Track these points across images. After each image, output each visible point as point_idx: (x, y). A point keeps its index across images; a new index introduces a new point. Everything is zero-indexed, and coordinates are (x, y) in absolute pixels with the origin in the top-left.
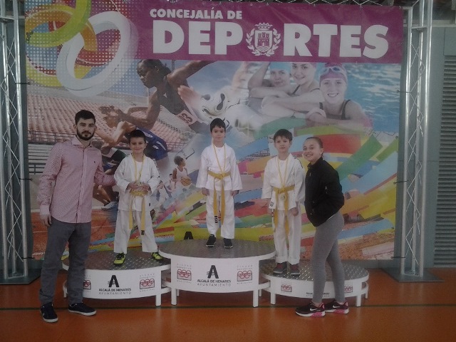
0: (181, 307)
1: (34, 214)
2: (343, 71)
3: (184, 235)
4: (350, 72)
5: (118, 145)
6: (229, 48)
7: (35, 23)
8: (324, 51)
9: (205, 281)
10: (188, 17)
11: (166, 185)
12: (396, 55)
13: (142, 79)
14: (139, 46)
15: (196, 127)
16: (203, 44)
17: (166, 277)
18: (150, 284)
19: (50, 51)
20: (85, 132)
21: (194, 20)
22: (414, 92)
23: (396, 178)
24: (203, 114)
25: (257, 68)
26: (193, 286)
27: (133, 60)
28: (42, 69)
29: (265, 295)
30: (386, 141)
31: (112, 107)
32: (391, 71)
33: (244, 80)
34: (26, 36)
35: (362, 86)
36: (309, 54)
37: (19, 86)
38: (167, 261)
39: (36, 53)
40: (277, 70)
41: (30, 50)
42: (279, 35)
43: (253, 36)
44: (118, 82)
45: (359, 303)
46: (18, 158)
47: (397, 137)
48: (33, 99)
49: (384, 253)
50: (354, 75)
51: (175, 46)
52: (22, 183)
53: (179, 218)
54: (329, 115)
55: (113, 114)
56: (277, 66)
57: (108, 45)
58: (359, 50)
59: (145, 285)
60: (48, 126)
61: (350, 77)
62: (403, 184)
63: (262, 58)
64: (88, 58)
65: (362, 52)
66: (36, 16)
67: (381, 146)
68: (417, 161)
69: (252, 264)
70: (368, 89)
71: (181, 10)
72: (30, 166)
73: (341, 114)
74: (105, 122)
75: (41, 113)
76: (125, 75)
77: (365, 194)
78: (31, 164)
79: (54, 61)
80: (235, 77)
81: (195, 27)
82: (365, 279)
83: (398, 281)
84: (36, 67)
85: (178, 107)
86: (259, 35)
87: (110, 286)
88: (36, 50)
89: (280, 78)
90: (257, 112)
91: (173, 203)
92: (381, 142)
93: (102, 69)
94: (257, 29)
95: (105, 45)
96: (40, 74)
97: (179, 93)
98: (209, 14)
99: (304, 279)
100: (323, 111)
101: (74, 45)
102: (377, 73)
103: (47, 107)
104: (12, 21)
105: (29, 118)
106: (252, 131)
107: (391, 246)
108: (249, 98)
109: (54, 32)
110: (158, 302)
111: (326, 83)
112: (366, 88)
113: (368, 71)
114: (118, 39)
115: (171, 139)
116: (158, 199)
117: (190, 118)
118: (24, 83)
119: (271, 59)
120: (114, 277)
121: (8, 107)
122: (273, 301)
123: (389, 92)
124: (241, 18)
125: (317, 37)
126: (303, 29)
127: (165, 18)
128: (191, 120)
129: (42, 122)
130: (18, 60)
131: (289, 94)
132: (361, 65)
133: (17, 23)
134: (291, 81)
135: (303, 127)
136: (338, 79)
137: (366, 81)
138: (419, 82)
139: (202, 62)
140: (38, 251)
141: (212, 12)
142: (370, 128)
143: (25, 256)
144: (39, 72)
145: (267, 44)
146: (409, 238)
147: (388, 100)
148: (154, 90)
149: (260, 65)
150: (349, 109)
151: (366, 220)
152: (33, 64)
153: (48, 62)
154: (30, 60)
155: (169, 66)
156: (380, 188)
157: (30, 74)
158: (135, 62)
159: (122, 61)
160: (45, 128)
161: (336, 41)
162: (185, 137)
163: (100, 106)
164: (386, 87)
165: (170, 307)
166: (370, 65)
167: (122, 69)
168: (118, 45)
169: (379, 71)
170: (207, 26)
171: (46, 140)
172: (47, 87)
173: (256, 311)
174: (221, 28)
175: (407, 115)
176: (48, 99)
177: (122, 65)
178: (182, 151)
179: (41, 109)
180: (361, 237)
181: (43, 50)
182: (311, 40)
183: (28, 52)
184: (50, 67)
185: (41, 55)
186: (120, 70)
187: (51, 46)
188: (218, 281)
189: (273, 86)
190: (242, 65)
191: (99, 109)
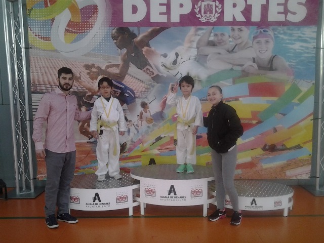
0: (148, 217)
2: (270, 32)
3: (148, 162)
4: (276, 33)
5: (99, 94)
6: (182, 16)
7: (34, 2)
8: (256, 16)
9: (166, 197)
11: (135, 124)
13: (115, 43)
14: (113, 17)
15: (157, 78)
16: (161, 14)
17: (136, 194)
18: (124, 199)
19: (45, 23)
20: (66, 84)
23: (312, 116)
24: (162, 69)
26: (156, 201)
27: (108, 28)
28: (40, 37)
29: (212, 208)
30: (305, 86)
31: (93, 65)
32: (309, 32)
33: (193, 41)
34: (28, 11)
36: (244, 20)
37: (23, 50)
38: (137, 182)
40: (219, 33)
41: (30, 20)
42: (221, 5)
43: (200, 7)
44: (97, 45)
45: (286, 214)
46: (25, 105)
47: (313, 84)
48: (34, 60)
49: (302, 173)
50: (279, 35)
51: (140, 16)
52: (28, 123)
53: (144, 148)
54: (260, 67)
55: (94, 70)
56: (219, 30)
57: (89, 17)
58: (284, 15)
59: (120, 200)
60: (46, 79)
61: (276, 37)
62: (318, 121)
63: (208, 24)
64: (74, 27)
65: (286, 17)
67: (300, 91)
69: (202, 184)
70: (291, 46)
72: (33, 110)
73: (269, 66)
74: (88, 76)
75: (41, 70)
76: (102, 40)
77: (289, 128)
78: (34, 109)
79: (48, 30)
80: (187, 39)
82: (291, 195)
83: (314, 196)
84: (36, 35)
85: (143, 64)
86: (205, 5)
87: (94, 201)
88: (35, 22)
89: (221, 39)
90: (204, 66)
91: (140, 137)
92: (301, 88)
93: (85, 35)
94: (203, 1)
95: (87, 17)
97: (144, 53)
99: (243, 196)
100: (255, 64)
101: (64, 18)
102: (297, 33)
103: (44, 65)
104: (17, 1)
105: (31, 74)
107: (308, 168)
108: (197, 55)
109: (48, 8)
110: (131, 213)
111: (258, 42)
113: (291, 32)
114: (97, 12)
115: (138, 88)
116: (129, 135)
117: (152, 72)
118: (27, 48)
119: (214, 24)
120: (97, 194)
121: (16, 67)
123: (307, 48)
128: (153, 74)
130: (22, 30)
131: (228, 51)
132: (285, 28)
133: (20, 2)
134: (230, 41)
135: (240, 77)
137: (289, 40)
139: (161, 28)
140: (41, 174)
142: (292, 77)
144: (38, 39)
145: (211, 12)
146: (323, 161)
147: (306, 55)
148: (125, 51)
149: (206, 29)
152: (33, 33)
153: (45, 32)
154: (31, 30)
155: (136, 32)
156: (302, 124)
157: (31, 41)
158: (109, 29)
159: (100, 28)
160: (44, 81)
161: (265, 9)
162: (149, 87)
164: (305, 45)
165: (140, 217)
166: (292, 27)
167: (99, 35)
168: (97, 17)
169: (299, 32)
171: (45, 91)
172: (44, 50)
173: (205, 220)
175: (321, 67)
176: (45, 59)
177: (100, 32)
178: (146, 97)
179: (40, 68)
180: (285, 162)
181: (40, 22)
182: (245, 9)
183: (29, 24)
184: (46, 35)
185: (39, 26)
186: (98, 36)
187: (46, 19)
188: (176, 197)
189: (216, 46)
190: (192, 30)
191: (84, 66)
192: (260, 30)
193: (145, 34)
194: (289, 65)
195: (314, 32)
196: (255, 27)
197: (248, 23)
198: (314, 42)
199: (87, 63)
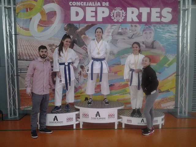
0: (84, 129)
1: (21, 90)
2: (152, 28)
3: (84, 99)
4: (155, 28)
6: (103, 18)
7: (20, 9)
8: (144, 19)
9: (94, 118)
10: (86, 5)
12: (175, 20)
13: (66, 32)
14: (65, 19)
16: (92, 17)
17: (78, 117)
18: (71, 120)
19: (26, 20)
20: (44, 55)
21: (88, 6)
22: (183, 37)
23: (176, 74)
25: (116, 27)
26: (90, 120)
28: (23, 28)
29: (120, 124)
30: (171, 58)
31: (53, 44)
32: (173, 27)
33: (110, 32)
34: (16, 14)
35: (161, 34)
36: (138, 21)
37: (13, 36)
38: (78, 110)
39: (21, 22)
40: (124, 28)
41: (18, 19)
42: (125, 12)
43: (114, 13)
44: (56, 33)
45: (160, 127)
46: (14, 66)
47: (176, 56)
48: (20, 41)
49: (170, 106)
52: (15, 77)
53: (82, 92)
54: (147, 47)
55: (54, 47)
56: (124, 26)
57: (51, 18)
58: (159, 19)
59: (69, 120)
60: (26, 52)
61: (156, 30)
62: (178, 77)
63: (118, 22)
64: (43, 23)
65: (161, 19)
66: (20, 6)
67: (169, 60)
68: (185, 66)
69: (114, 111)
70: (163, 35)
71: (82, 2)
72: (19, 70)
73: (152, 46)
74: (50, 51)
76: (59, 30)
80: (106, 31)
81: (88, 10)
82: (163, 117)
83: (176, 118)
84: (21, 28)
85: (82, 44)
86: (116, 12)
87: (54, 120)
88: (21, 20)
89: (125, 31)
90: (115, 45)
91: (80, 85)
92: (169, 58)
93: (49, 28)
94: (115, 10)
95: (50, 18)
96: (23, 30)
97: (82, 38)
98: (95, 4)
99: (137, 117)
100: (144, 45)
101: (37, 18)
102: (167, 28)
103: (25, 44)
104: (10, 8)
105: (18, 49)
106: (114, 54)
107: (173, 103)
108: (112, 40)
109: (28, 12)
110: (75, 127)
111: (146, 33)
112: (162, 35)
113: (163, 28)
114: (56, 15)
118: (15, 35)
119: (122, 23)
120: (56, 117)
121: (9, 45)
122: (123, 126)
123: (172, 36)
124: (108, 5)
125: (141, 13)
126: (135, 10)
127: (76, 6)
128: (87, 50)
129: (23, 51)
130: (13, 25)
131: (129, 38)
132: (160, 25)
133: (12, 9)
134: (130, 32)
136: (150, 31)
137: (162, 32)
138: (185, 32)
140: (23, 106)
141: (96, 3)
142: (164, 52)
143: (17, 108)
144: (22, 29)
145: (120, 16)
146: (181, 99)
147: (172, 40)
149: (117, 25)
150: (155, 44)
151: (163, 92)
152: (19, 26)
153: (26, 25)
154: (18, 25)
155: (78, 26)
156: (169, 78)
157: (18, 30)
158: (63, 25)
159: (57, 24)
160: (25, 54)
161: (149, 15)
162: (85, 57)
163: (48, 44)
164: (171, 35)
165: (80, 129)
166: (164, 25)
168: (56, 18)
169: (168, 28)
170: (94, 9)
171: (25, 59)
172: (25, 36)
173: (116, 131)
174: (100, 10)
175: (180, 47)
176: (26, 41)
177: (57, 26)
178: (83, 63)
179: (23, 46)
180: (160, 99)
181: (23, 20)
182: (139, 15)
183: (17, 21)
184: (27, 27)
185: (23, 22)
186: (57, 28)
187: (27, 18)
188: (100, 118)
189: (123, 35)
190: (109, 26)
191: (48, 45)
192: (146, 26)
193: (83, 27)
194: (163, 46)
195: (176, 28)
196: (144, 25)
197: (140, 22)
198: (176, 33)
199: (50, 44)
